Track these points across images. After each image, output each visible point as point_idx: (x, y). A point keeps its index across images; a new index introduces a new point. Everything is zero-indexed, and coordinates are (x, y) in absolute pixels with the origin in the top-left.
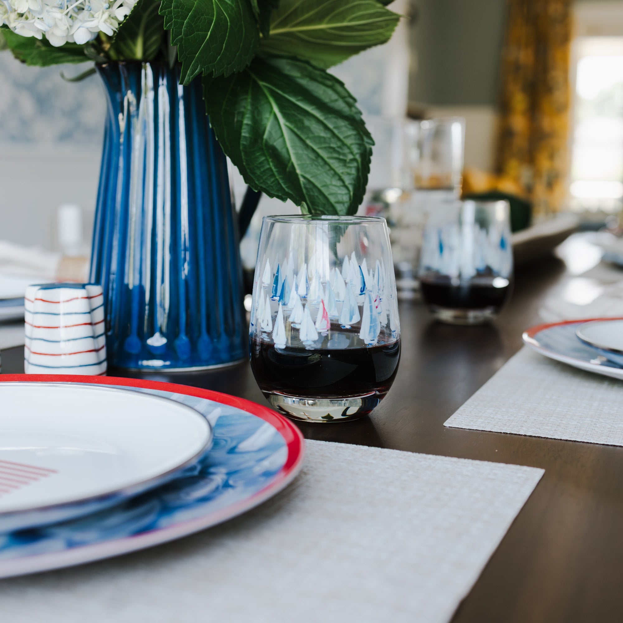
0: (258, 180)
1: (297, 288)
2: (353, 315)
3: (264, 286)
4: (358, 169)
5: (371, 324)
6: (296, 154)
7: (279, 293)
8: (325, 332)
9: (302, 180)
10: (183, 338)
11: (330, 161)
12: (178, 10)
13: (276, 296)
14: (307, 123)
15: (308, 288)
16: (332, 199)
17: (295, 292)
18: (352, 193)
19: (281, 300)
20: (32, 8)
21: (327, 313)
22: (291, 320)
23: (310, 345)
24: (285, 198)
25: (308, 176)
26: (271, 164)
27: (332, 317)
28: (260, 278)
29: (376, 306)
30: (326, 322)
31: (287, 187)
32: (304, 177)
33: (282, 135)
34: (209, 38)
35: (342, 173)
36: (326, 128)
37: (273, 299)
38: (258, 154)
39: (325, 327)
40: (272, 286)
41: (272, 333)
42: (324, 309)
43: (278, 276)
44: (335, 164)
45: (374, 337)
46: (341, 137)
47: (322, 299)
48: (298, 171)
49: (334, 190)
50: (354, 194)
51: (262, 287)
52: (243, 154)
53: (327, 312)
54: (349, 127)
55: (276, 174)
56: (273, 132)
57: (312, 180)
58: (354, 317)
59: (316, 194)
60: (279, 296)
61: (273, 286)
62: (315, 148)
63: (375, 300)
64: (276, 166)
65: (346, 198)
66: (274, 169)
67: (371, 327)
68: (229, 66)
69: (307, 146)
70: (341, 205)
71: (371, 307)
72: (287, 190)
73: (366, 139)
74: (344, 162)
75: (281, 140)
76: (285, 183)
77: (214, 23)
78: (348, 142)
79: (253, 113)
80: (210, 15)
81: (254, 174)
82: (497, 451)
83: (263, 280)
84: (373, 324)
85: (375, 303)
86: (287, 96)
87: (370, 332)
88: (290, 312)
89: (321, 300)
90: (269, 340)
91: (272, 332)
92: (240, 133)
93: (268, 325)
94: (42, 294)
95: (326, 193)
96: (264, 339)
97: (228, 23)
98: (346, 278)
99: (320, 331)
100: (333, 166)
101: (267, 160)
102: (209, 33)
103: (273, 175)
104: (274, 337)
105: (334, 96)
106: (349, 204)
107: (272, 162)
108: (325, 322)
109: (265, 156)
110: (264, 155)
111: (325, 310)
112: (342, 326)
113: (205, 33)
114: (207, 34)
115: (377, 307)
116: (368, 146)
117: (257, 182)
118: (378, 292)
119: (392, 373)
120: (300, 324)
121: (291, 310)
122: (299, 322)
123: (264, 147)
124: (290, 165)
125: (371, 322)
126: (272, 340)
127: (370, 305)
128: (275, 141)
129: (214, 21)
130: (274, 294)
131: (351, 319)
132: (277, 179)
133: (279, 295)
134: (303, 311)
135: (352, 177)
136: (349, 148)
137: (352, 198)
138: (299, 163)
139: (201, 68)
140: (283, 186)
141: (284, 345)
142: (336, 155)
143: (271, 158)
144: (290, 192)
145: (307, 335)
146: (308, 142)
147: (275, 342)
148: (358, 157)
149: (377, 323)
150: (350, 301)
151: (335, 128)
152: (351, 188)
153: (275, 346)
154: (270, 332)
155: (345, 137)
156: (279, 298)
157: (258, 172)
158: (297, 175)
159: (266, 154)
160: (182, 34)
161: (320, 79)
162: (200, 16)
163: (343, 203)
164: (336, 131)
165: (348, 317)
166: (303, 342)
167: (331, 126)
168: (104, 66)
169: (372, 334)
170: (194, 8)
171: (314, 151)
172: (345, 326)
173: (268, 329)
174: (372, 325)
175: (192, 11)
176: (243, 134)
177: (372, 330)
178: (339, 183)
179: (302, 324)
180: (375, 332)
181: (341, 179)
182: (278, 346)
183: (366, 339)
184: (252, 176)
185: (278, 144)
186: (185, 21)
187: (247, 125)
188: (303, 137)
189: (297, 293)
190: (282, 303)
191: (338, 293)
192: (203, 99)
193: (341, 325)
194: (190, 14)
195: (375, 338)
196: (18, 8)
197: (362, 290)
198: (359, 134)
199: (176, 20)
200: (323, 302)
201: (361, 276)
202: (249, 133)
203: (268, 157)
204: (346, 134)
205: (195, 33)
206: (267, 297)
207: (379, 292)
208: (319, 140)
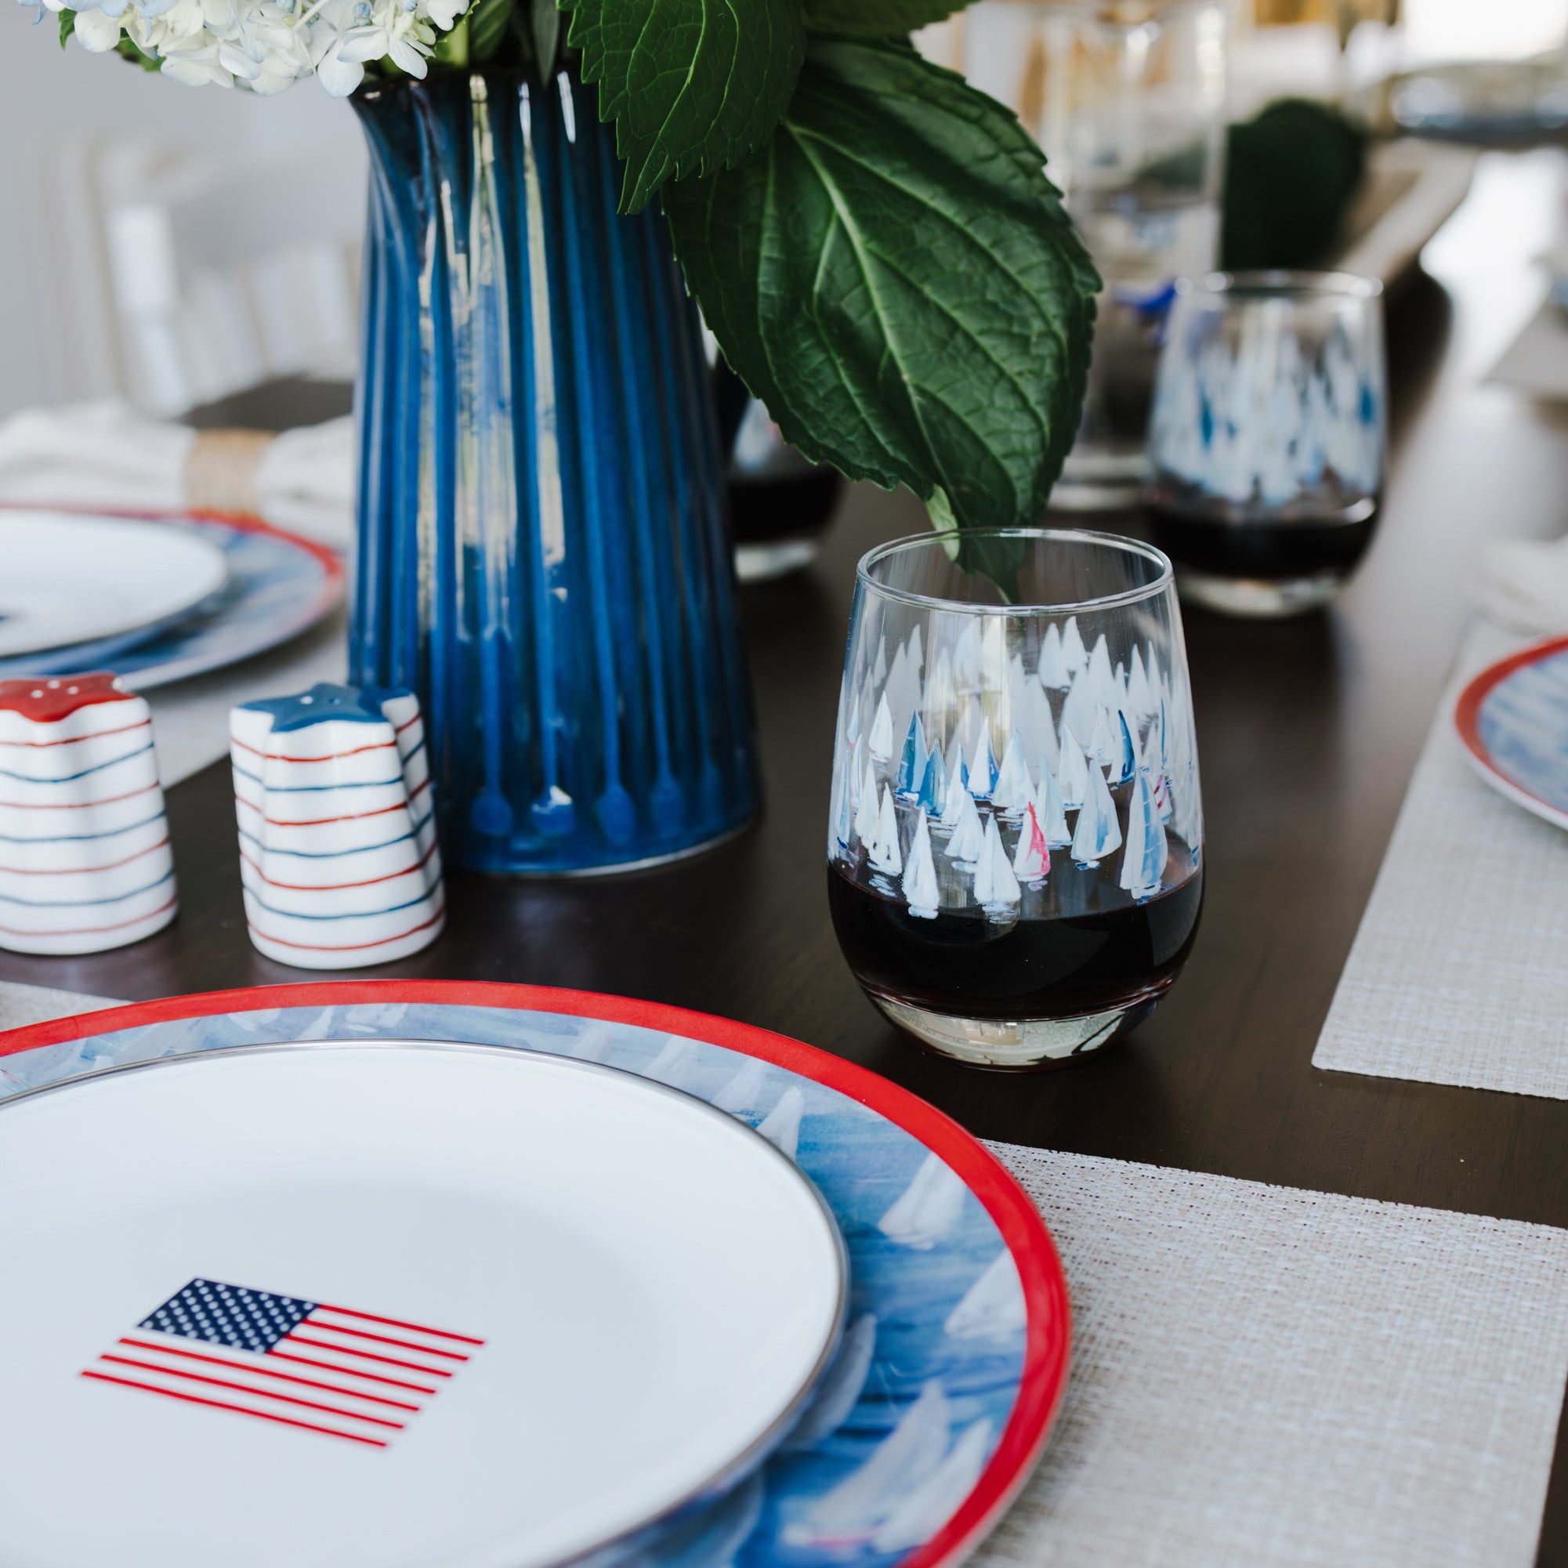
0: (816, 428)
1: (965, 777)
2: (1107, 834)
3: (874, 761)
4: (1060, 363)
5: (1146, 849)
6: (899, 327)
7: (917, 784)
8: (1038, 881)
9: (916, 399)
10: (615, 791)
11: (985, 342)
12: (615, 24)
13: (909, 791)
14: (921, 236)
15: (994, 778)
16: (995, 447)
17: (962, 786)
18: (1047, 429)
19: (925, 802)
20: (211, 21)
21: (1042, 836)
22: (950, 851)
23: (1000, 914)
24: (890, 478)
25: (930, 387)
26: (843, 373)
27: (1054, 844)
28: (860, 737)
29: (1158, 803)
30: (1040, 857)
31: (891, 442)
32: (922, 392)
33: (861, 279)
34: (691, 81)
35: (1020, 374)
36: (972, 245)
37: (900, 796)
38: (804, 345)
39: (1039, 869)
40: (899, 765)
41: (902, 878)
42: (1035, 826)
43: (914, 740)
44: (997, 349)
45: (1154, 879)
46: (1012, 270)
47: (1030, 803)
48: (906, 377)
49: (998, 420)
50: (1052, 430)
51: (871, 762)
52: (767, 347)
53: (1043, 832)
54: (1034, 240)
55: (858, 402)
56: (837, 273)
57: (942, 396)
58: (1107, 839)
59: (955, 436)
60: (918, 792)
61: (902, 766)
62: (946, 305)
63: (1154, 789)
64: (856, 382)
65: (1030, 443)
66: (851, 389)
67: (1146, 857)
68: (737, 140)
69: (924, 303)
70: (1021, 462)
71: (1147, 809)
72: (890, 449)
73: (1076, 274)
74: (1023, 343)
75: (856, 293)
76: (886, 431)
77: (704, 37)
78: (1031, 283)
79: (781, 223)
80: (693, 18)
81: (803, 406)
82: (1462, 1161)
83: (871, 743)
84: (1152, 849)
85: (1156, 796)
86: (865, 162)
87: (1144, 869)
88: (947, 833)
89: (1027, 805)
90: (893, 894)
91: (901, 876)
92: (754, 285)
93: (888, 858)
94: (282, 742)
95: (980, 432)
96: (879, 889)
97: (736, 28)
98: (1088, 747)
99: (1025, 879)
100: (996, 356)
101: (830, 360)
102: (692, 69)
103: (852, 408)
104: (906, 889)
105: (984, 147)
106: (1040, 457)
107: (846, 366)
108: (1037, 858)
109: (825, 349)
110: (821, 345)
111: (1038, 829)
112: (1078, 865)
113: (682, 69)
114: (688, 72)
115: (1159, 805)
116: (1084, 295)
117: (812, 433)
118: (1163, 768)
119: (1185, 937)
120: (975, 862)
121: (950, 828)
122: (972, 859)
123: (818, 321)
124: (884, 361)
125: (1147, 846)
126: (903, 896)
127: (1145, 803)
128: (842, 297)
129: (702, 34)
130: (905, 787)
131: (1100, 847)
132: (863, 422)
133: (919, 790)
134: (982, 832)
135: (1045, 382)
136: (1034, 302)
137: (1048, 441)
138: (908, 352)
139: (672, 161)
140: (882, 440)
141: (934, 910)
142: (999, 324)
143: (840, 355)
144: (903, 458)
145: (993, 889)
146: (928, 290)
147: (909, 900)
148: (1057, 326)
149: (1160, 843)
150: (1097, 803)
151: (994, 244)
152: (1044, 417)
153: (911, 911)
154: (895, 875)
155: (1022, 272)
156: (917, 795)
157: (810, 400)
158: (903, 386)
159: (826, 340)
160: (624, 88)
161: (945, 100)
162: (669, 28)
163: (1022, 454)
164: (998, 255)
165: (1094, 842)
166: (982, 906)
167: (984, 241)
168: (370, 96)
169: (1149, 873)
170: (653, 11)
171: (942, 314)
172: (1086, 864)
173: (893, 868)
174: (1148, 851)
175: (649, 19)
176: (762, 289)
177: (1150, 863)
178: (1012, 403)
179: (979, 862)
180: (1155, 867)
181: (1015, 391)
182: (917, 911)
183: (1136, 887)
184: (798, 415)
185: (850, 307)
186: (633, 51)
187: (770, 259)
188: (912, 277)
189: (966, 787)
190: (926, 810)
191: (1070, 786)
192: (663, 213)
193: (1079, 861)
194: (644, 29)
195: (1156, 881)
196: (173, 22)
197: (1126, 771)
198: (1057, 257)
199: (611, 52)
200: (1031, 809)
201: (1123, 736)
202: (779, 288)
203: (834, 355)
204: (1024, 263)
205: (659, 75)
206: (883, 789)
207: (1165, 767)
208: (954, 284)
